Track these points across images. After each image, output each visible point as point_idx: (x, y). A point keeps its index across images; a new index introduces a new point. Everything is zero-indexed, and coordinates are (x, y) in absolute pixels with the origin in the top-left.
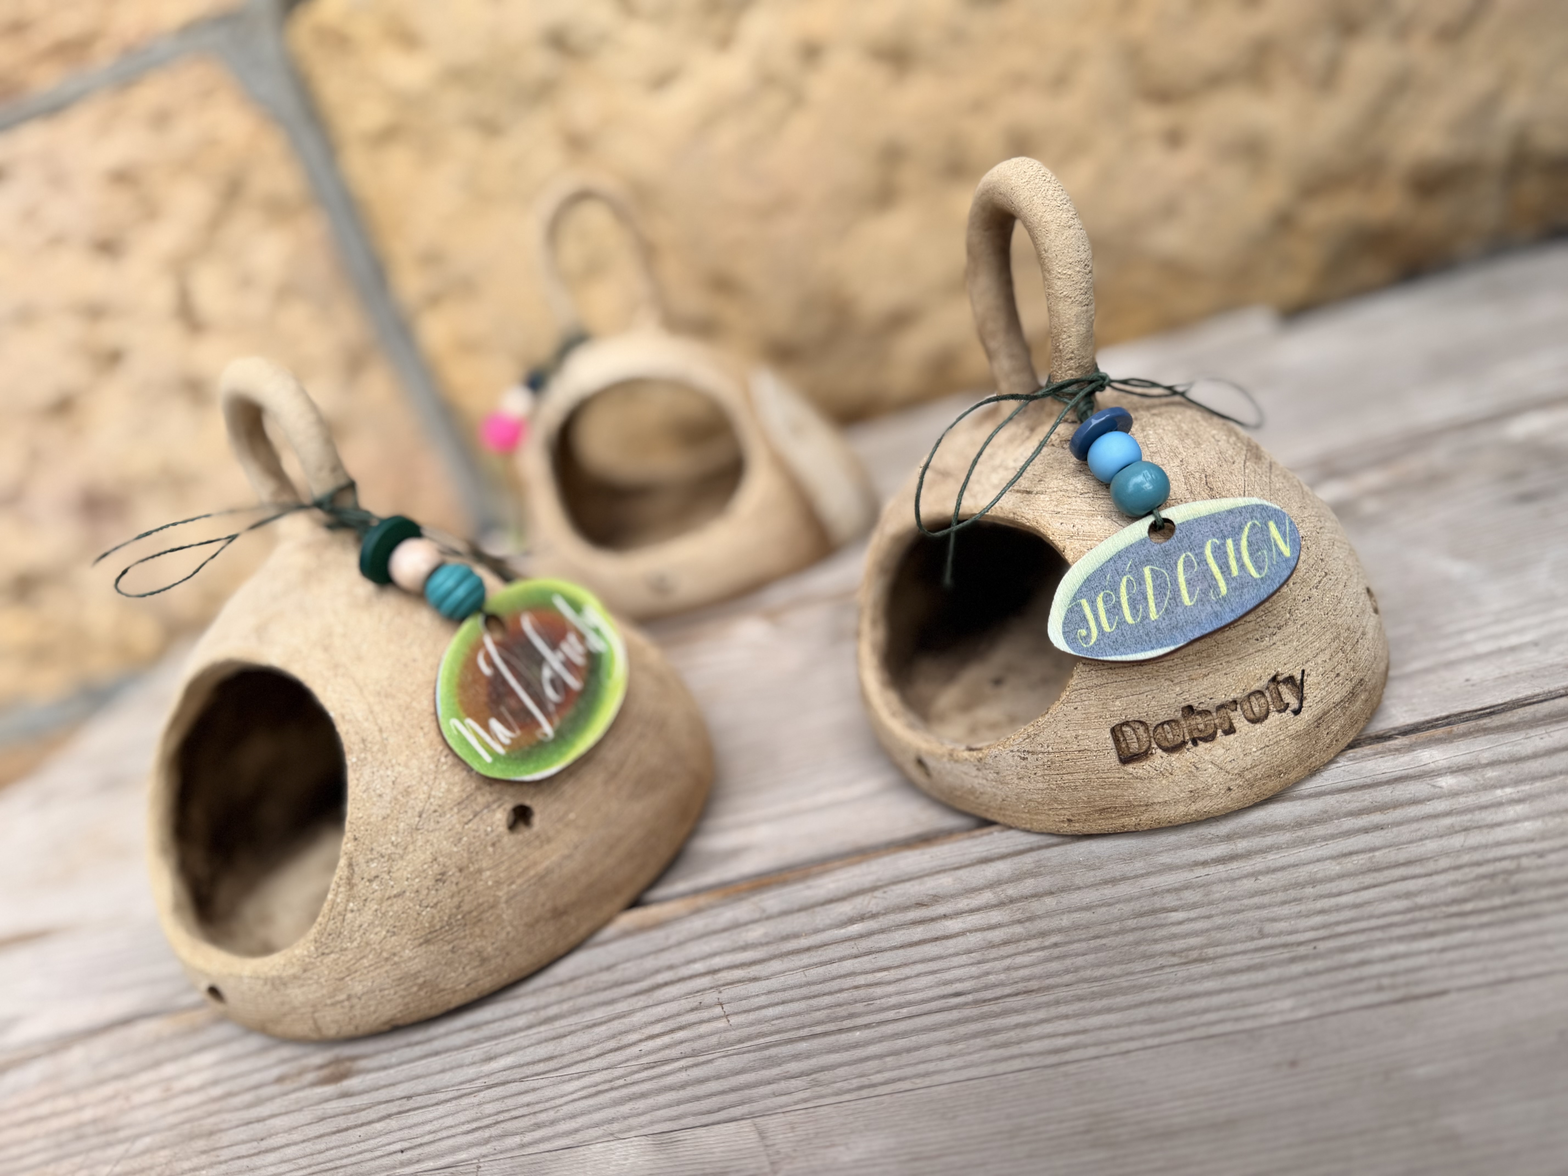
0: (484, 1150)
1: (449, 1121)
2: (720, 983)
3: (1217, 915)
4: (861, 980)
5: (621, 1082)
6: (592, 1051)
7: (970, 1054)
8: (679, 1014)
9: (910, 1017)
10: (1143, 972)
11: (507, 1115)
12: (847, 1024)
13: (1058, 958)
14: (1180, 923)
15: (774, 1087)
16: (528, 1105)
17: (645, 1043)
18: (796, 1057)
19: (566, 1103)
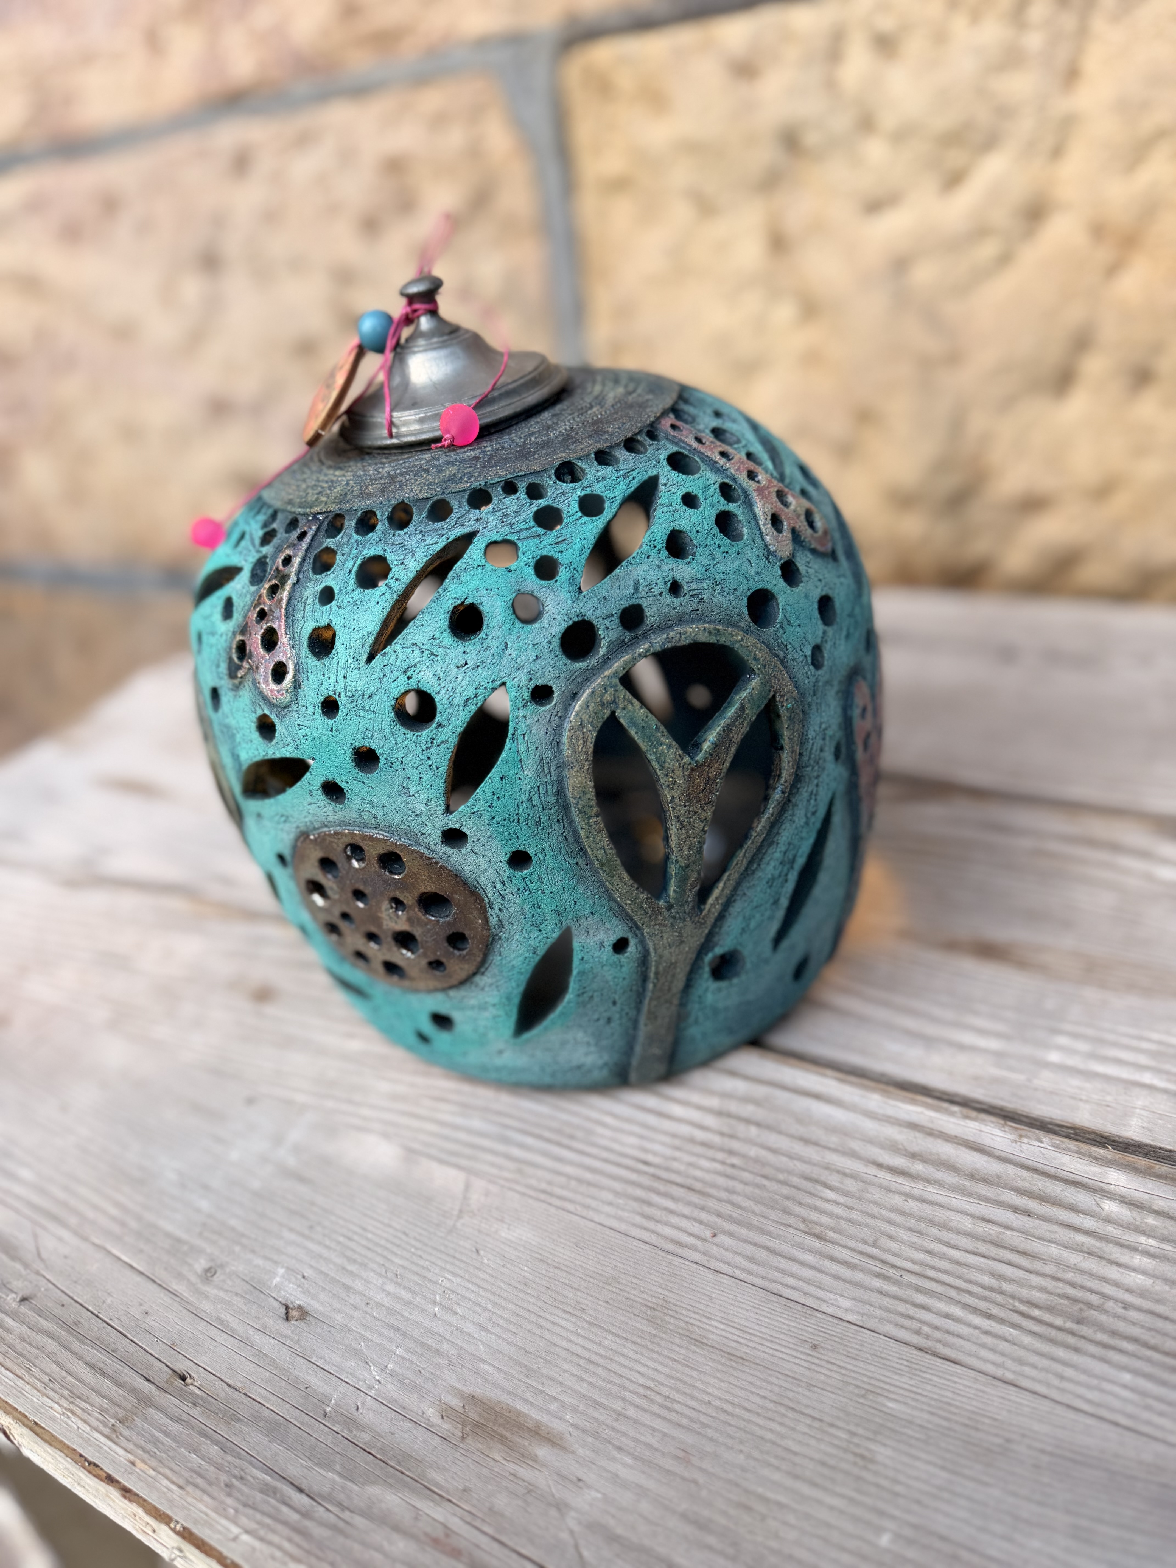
12: (566, 1141)
13: (727, 1176)
15: (493, 1158)
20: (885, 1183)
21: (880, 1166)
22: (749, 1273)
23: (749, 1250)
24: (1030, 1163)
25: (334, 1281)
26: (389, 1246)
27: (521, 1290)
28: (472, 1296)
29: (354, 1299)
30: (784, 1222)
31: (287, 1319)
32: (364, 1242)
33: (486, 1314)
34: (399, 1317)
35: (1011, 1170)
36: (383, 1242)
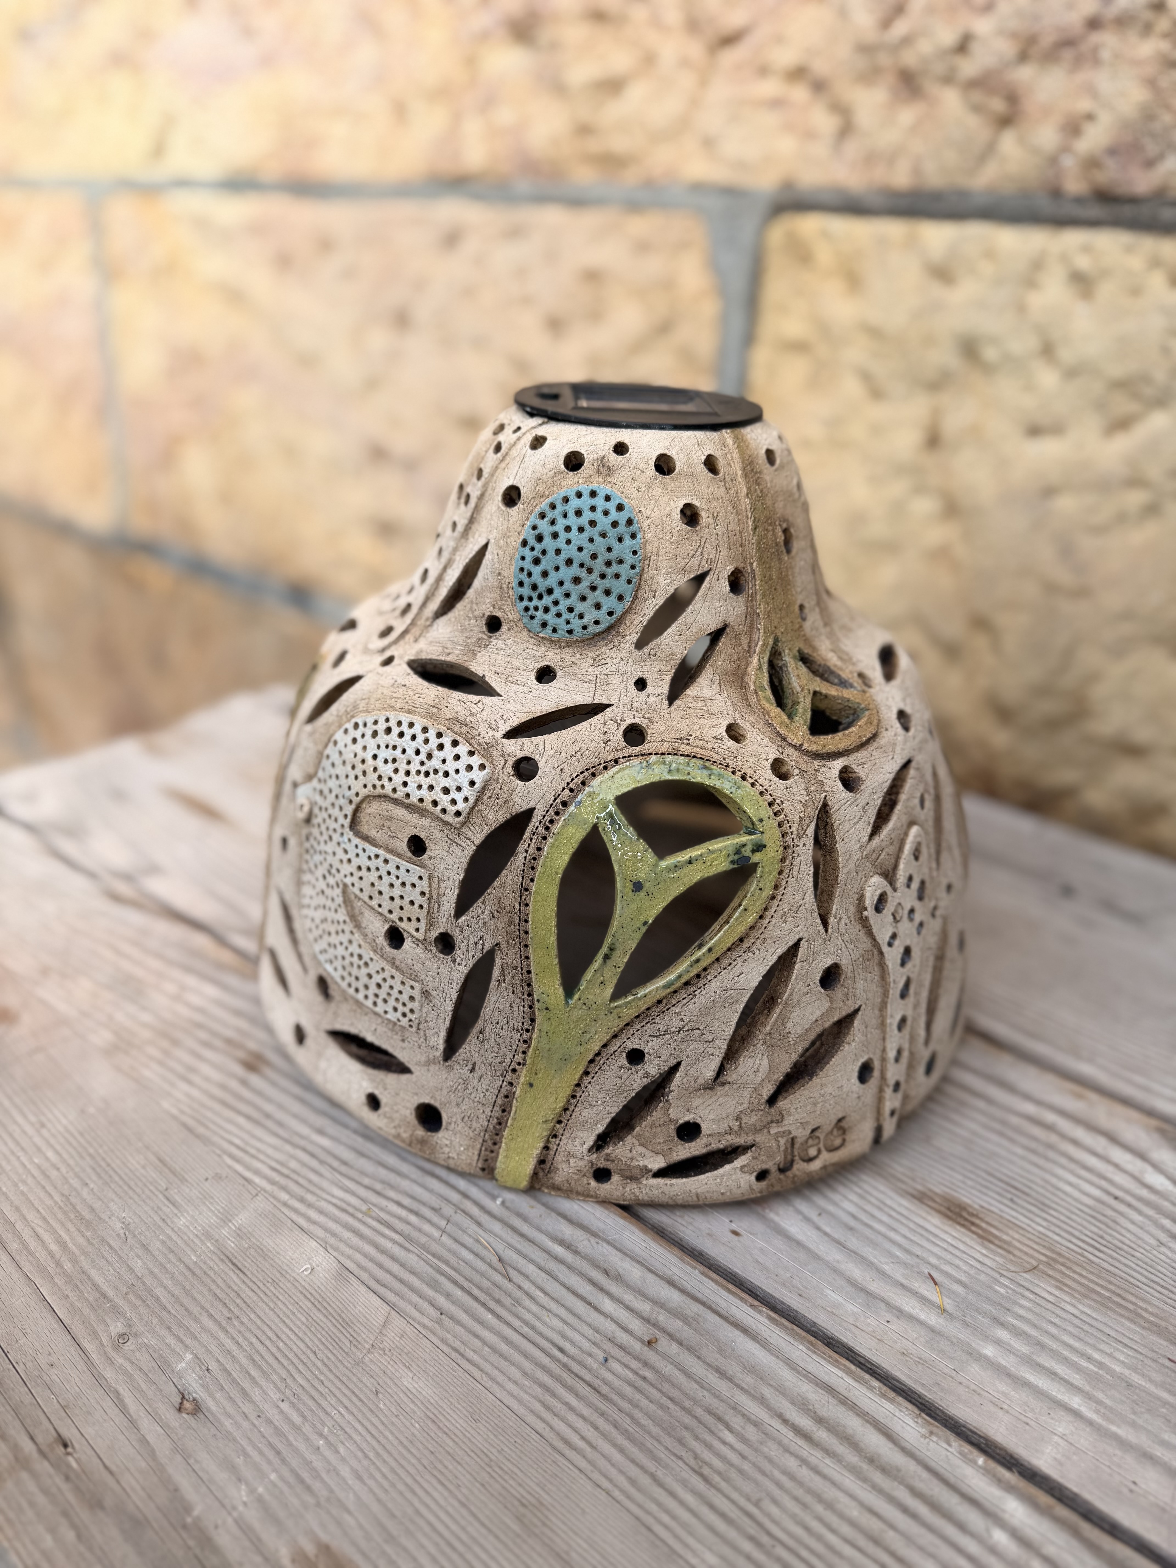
0: (268, 1187)
1: (270, 1151)
2: (462, 1207)
3: (750, 1462)
4: (527, 1285)
5: (360, 1216)
6: (366, 1181)
7: (526, 1392)
8: (424, 1204)
9: (523, 1336)
10: (667, 1448)
11: (295, 1177)
12: (492, 1304)
13: (636, 1388)
14: (724, 1443)
15: (420, 1301)
16: (310, 1181)
17: (392, 1204)
18: (448, 1296)
19: (326, 1200)
20: (786, 1441)
21: (785, 1421)
22: (629, 1497)
23: (634, 1471)
24: (933, 1464)
25: (234, 1381)
26: (295, 1361)
27: (405, 1447)
28: (357, 1438)
29: (247, 1408)
30: (676, 1452)
31: (180, 1410)
32: (274, 1350)
33: (366, 1463)
34: (284, 1441)
35: (911, 1467)
36: (291, 1356)
